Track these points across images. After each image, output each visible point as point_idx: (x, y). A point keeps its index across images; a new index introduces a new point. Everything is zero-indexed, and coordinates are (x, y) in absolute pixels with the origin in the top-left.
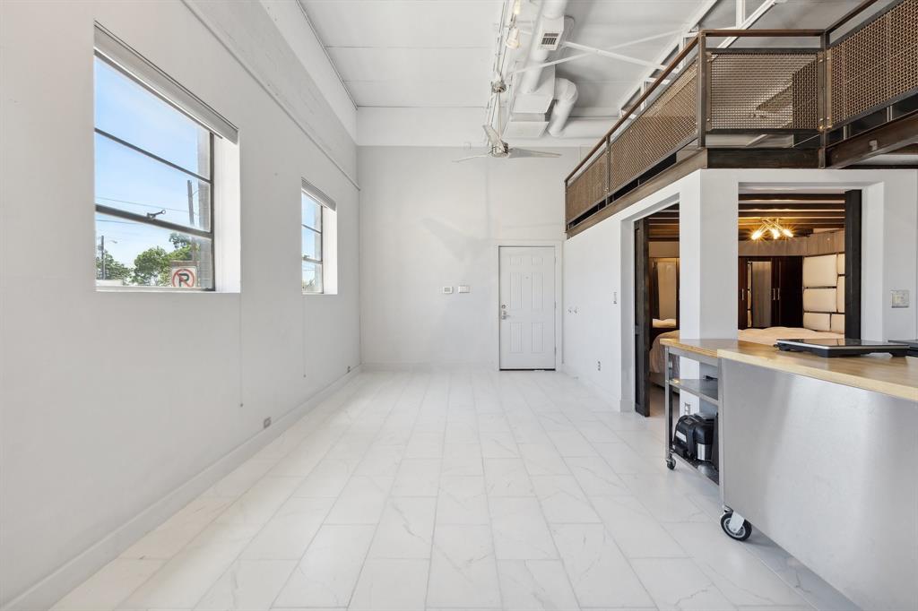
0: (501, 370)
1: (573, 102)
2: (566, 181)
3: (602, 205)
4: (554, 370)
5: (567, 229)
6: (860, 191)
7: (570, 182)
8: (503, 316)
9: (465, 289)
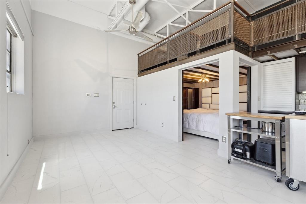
0: (113, 130)
1: (147, 23)
2: (138, 55)
3: (166, 63)
4: (133, 128)
5: (139, 73)
6: (250, 67)
7: (140, 55)
8: (114, 107)
9: (96, 95)
